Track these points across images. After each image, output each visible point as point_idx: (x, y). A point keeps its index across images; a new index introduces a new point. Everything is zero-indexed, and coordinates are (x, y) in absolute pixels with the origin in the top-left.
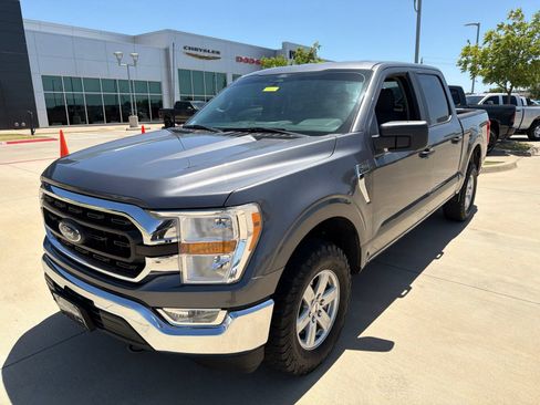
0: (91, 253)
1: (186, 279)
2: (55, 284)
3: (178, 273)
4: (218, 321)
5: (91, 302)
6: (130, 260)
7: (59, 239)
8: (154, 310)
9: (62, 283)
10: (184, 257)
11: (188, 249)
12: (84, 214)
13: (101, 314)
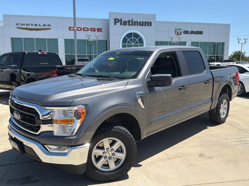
0: (24, 123)
1: (55, 134)
2: (11, 137)
3: (52, 131)
4: (66, 151)
5: (23, 143)
6: (35, 125)
7: (14, 118)
8: (43, 145)
9: (14, 136)
10: (55, 125)
11: (56, 122)
12: (22, 108)
13: (25, 147)
